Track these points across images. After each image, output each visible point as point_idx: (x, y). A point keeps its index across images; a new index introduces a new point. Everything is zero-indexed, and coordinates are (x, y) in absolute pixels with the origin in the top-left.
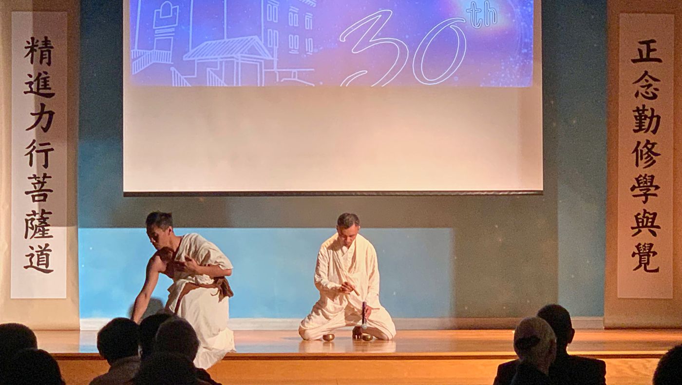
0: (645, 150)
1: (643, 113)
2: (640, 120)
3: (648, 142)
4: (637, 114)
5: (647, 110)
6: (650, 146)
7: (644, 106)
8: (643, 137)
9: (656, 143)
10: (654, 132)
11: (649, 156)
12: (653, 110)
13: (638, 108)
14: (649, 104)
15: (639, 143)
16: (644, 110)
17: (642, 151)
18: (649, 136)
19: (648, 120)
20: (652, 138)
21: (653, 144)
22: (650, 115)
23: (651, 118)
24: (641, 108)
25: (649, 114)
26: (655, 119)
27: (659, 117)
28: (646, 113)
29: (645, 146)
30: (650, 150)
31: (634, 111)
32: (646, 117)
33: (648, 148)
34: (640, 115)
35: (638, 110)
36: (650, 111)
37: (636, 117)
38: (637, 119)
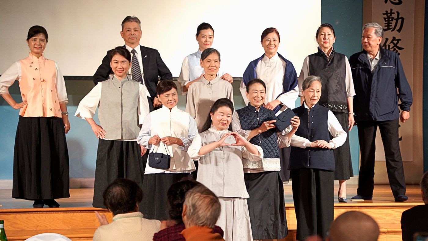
0: (392, 45)
1: (391, 15)
2: (389, 21)
3: (394, 39)
4: (385, 16)
5: (394, 13)
6: (395, 42)
7: (391, 10)
8: (390, 35)
9: (400, 40)
10: (399, 31)
11: (395, 49)
12: (398, 13)
13: (387, 11)
14: (395, 8)
15: (387, 39)
16: (391, 13)
17: (389, 46)
18: (395, 34)
19: (394, 21)
20: (398, 36)
21: (398, 40)
22: (396, 18)
23: (397, 20)
24: (389, 12)
25: (395, 16)
26: (400, 21)
27: (403, 19)
28: (393, 15)
29: (392, 42)
30: (395, 45)
31: (384, 14)
32: (393, 18)
33: (394, 43)
34: (388, 17)
35: (387, 13)
36: (396, 14)
37: (385, 19)
38: (386, 21)
